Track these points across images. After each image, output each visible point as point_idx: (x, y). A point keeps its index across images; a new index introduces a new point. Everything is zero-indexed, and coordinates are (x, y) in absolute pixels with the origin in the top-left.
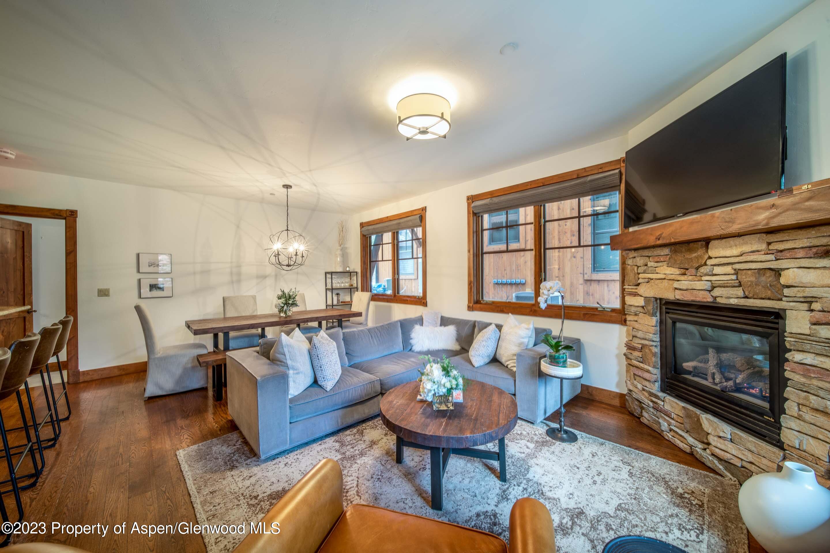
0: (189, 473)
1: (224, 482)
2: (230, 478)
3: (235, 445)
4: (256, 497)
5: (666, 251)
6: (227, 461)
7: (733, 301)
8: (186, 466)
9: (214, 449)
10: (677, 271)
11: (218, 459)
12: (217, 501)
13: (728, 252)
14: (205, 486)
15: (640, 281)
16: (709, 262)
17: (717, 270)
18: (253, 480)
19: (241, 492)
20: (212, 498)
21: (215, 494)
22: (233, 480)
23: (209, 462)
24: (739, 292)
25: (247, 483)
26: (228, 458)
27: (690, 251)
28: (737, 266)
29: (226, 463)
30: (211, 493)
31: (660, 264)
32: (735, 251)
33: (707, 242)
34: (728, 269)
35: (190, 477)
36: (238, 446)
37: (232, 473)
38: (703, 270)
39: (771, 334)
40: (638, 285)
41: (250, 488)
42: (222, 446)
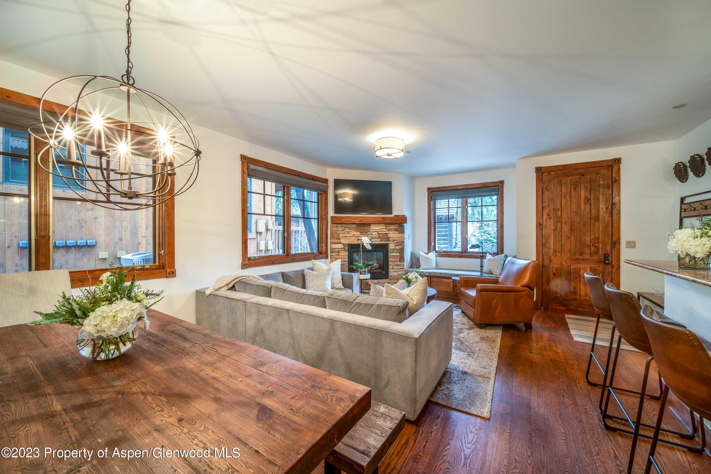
0: (489, 388)
1: (476, 368)
2: (471, 368)
3: (448, 388)
4: (469, 354)
5: (355, 226)
6: (463, 381)
7: (377, 243)
8: (488, 395)
9: (461, 397)
10: (360, 233)
11: (466, 386)
12: (485, 363)
13: (377, 228)
14: (486, 373)
15: (340, 237)
16: (371, 231)
17: (373, 233)
18: (463, 361)
19: (472, 360)
20: (487, 366)
21: (484, 366)
22: (471, 366)
23: (473, 388)
24: (379, 240)
25: (466, 361)
26: (461, 382)
27: (364, 226)
28: (378, 232)
29: (465, 380)
30: (485, 368)
31: (351, 230)
32: (379, 228)
33: (369, 224)
34: (376, 233)
35: (490, 386)
36: (446, 385)
37: (467, 370)
38: (369, 233)
39: (384, 251)
40: (339, 239)
41: (467, 358)
42: (454, 395)
